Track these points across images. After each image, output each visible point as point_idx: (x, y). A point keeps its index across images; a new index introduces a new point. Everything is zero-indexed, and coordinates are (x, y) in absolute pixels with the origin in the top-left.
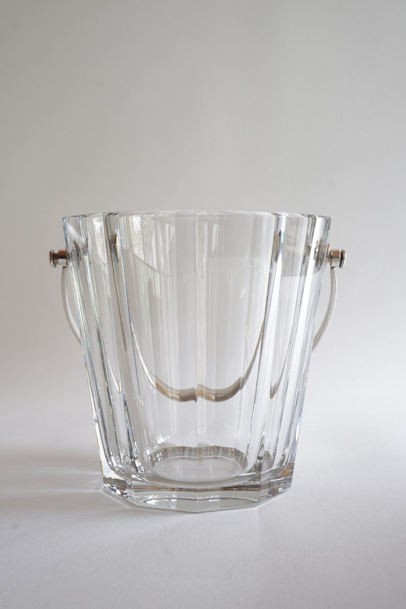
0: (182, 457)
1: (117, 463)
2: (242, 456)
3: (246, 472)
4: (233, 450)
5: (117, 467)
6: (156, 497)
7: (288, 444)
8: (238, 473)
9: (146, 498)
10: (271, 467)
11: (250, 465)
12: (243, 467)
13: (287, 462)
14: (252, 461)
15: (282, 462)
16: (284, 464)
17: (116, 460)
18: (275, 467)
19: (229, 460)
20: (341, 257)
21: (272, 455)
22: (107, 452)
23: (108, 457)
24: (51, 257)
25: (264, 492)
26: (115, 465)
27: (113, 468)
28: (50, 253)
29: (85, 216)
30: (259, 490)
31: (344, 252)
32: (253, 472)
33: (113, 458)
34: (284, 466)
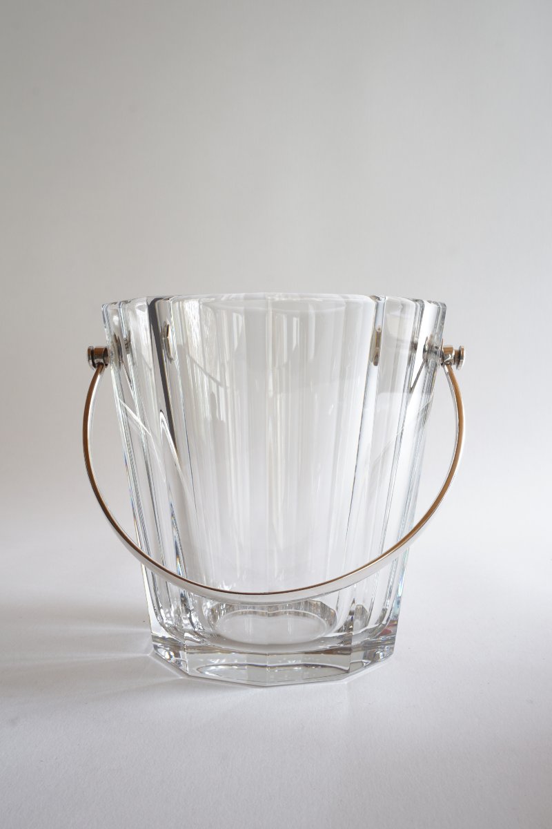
0: (252, 610)
1: (167, 619)
2: (330, 612)
3: (336, 632)
4: (319, 603)
5: (167, 623)
6: (224, 661)
7: (390, 596)
8: (324, 634)
9: (211, 662)
10: (366, 626)
11: (340, 623)
12: (331, 625)
13: (389, 618)
14: (342, 618)
15: (382, 618)
16: (384, 622)
17: (166, 614)
18: (371, 625)
19: (314, 616)
20: (459, 357)
21: (368, 610)
22: (155, 605)
23: (157, 611)
24: (89, 355)
25: (357, 656)
26: (165, 621)
27: (162, 624)
28: (89, 350)
29: (126, 302)
30: (350, 654)
31: (463, 349)
32: (342, 632)
33: (162, 611)
34: (384, 625)
